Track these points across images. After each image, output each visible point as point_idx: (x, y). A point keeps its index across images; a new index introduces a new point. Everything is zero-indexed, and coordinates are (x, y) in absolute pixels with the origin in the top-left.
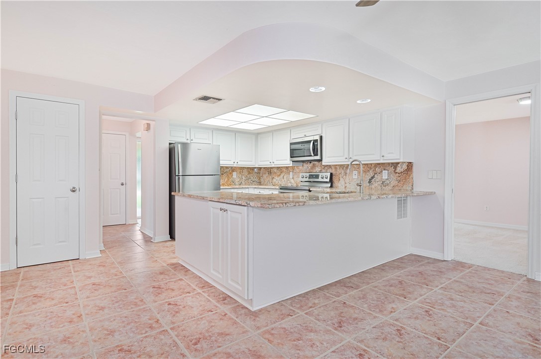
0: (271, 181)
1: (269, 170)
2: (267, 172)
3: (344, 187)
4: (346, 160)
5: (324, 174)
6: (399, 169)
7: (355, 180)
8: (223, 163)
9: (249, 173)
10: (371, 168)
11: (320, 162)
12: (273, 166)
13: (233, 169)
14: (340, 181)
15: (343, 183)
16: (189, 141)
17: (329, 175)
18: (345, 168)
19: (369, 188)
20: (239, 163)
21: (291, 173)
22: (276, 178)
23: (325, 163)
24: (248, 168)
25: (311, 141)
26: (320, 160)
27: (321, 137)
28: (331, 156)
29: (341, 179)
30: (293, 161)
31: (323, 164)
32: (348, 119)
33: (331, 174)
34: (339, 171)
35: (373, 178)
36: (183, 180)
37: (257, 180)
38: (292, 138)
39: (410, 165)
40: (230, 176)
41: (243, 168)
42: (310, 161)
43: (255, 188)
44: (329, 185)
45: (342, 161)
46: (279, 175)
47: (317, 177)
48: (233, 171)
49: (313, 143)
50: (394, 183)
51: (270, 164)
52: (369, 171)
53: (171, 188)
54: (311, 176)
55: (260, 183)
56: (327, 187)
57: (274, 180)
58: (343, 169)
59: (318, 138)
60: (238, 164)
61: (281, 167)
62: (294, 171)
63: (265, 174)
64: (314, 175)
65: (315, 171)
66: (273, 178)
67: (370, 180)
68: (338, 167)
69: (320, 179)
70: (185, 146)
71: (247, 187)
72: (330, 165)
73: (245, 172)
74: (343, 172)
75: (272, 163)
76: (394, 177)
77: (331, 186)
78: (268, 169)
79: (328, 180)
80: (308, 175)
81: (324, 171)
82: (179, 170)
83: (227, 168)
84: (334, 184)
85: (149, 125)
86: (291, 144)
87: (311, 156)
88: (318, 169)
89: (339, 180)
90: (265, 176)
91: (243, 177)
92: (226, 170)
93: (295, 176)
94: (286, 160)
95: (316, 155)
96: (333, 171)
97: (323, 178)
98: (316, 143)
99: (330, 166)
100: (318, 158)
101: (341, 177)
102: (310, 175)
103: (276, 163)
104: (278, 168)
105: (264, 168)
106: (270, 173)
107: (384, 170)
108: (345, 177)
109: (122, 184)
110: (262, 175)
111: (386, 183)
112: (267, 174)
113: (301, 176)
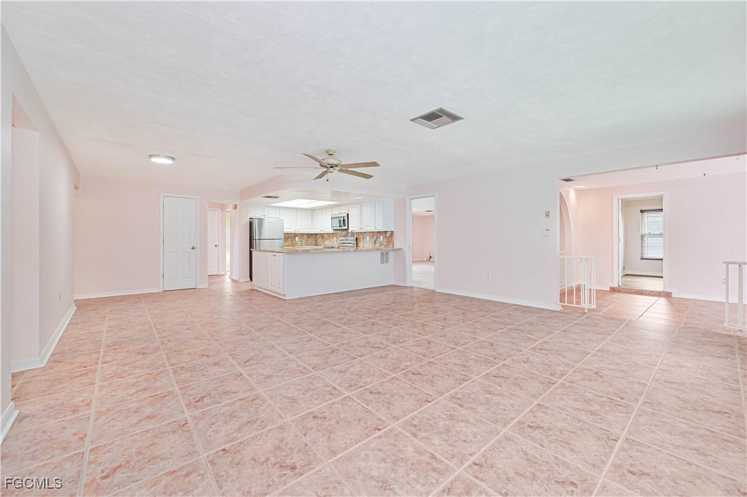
1: (322, 235)
3: (363, 246)
4: (363, 229)
5: (352, 238)
6: (388, 235)
7: (368, 242)
8: (286, 231)
9: (308, 237)
10: (375, 234)
11: (348, 231)
12: (323, 233)
13: (296, 235)
15: (363, 244)
16: (263, 217)
17: (354, 238)
19: (374, 247)
21: (333, 238)
22: (326, 241)
23: (351, 231)
24: (307, 234)
25: (342, 217)
26: (348, 229)
27: (348, 214)
28: (354, 227)
30: (333, 230)
32: (361, 204)
33: (356, 238)
34: (361, 236)
35: (376, 240)
36: (259, 243)
37: (314, 241)
38: (332, 214)
39: (392, 232)
40: (294, 239)
41: (304, 234)
46: (328, 239)
48: (296, 236)
50: (385, 243)
51: (320, 231)
52: (374, 236)
53: (251, 246)
55: (317, 245)
57: (325, 243)
59: (345, 214)
60: (299, 231)
61: (327, 233)
62: (335, 236)
67: (375, 242)
68: (359, 234)
70: (261, 220)
72: (354, 232)
73: (305, 237)
76: (385, 240)
79: (354, 242)
80: (343, 239)
81: (351, 236)
82: (256, 236)
83: (291, 234)
84: (358, 245)
85: (236, 206)
86: (331, 218)
87: (342, 226)
88: (349, 235)
89: (361, 242)
90: (320, 240)
91: (304, 240)
92: (290, 236)
93: (336, 240)
94: (330, 229)
95: (345, 226)
96: (357, 236)
98: (345, 219)
100: (346, 228)
101: (361, 240)
103: (325, 230)
105: (319, 234)
106: (323, 237)
107: (381, 235)
108: (363, 240)
109: (216, 246)
110: (318, 239)
111: (382, 243)
112: (321, 238)
113: (339, 240)
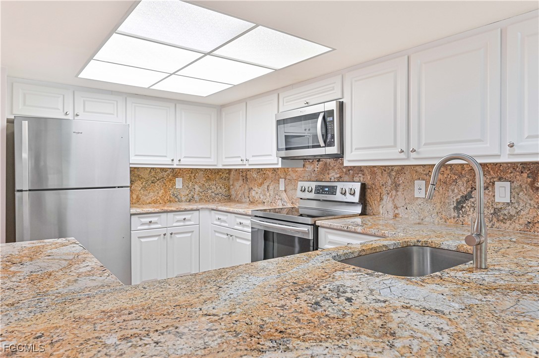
0: (247, 195)
1: (244, 175)
2: (241, 178)
3: (391, 215)
4: (403, 156)
5: (348, 186)
7: (419, 202)
9: (209, 179)
10: (461, 176)
11: (339, 160)
12: (247, 167)
13: (176, 173)
14: (384, 202)
15: (390, 205)
16: (70, 117)
17: (357, 187)
18: (394, 174)
19: (457, 223)
20: (183, 161)
21: (282, 181)
22: (256, 189)
23: (349, 161)
24: (206, 169)
25: (319, 113)
26: (340, 156)
27: (341, 106)
29: (385, 197)
30: (283, 158)
31: (345, 165)
32: (406, 57)
33: (364, 187)
34: (380, 179)
35: (466, 198)
37: (223, 191)
38: (280, 111)
40: (169, 185)
41: (196, 171)
42: (318, 159)
43: (213, 210)
44: (358, 210)
45: (390, 156)
46: (261, 184)
47: (332, 190)
48: (174, 176)
49: (324, 118)
51: (241, 163)
52: (455, 181)
54: (320, 190)
55: (229, 199)
56: (354, 216)
57: (253, 193)
58: (389, 175)
59: (333, 106)
60: (182, 163)
61: (265, 169)
62: (288, 177)
63: (238, 180)
64: (326, 187)
65: (327, 178)
66: (250, 189)
67: (458, 203)
68: (379, 172)
69: (338, 197)
71: (195, 207)
72: (360, 167)
73: (200, 178)
74: (390, 182)
75: (245, 162)
77: (364, 213)
78: (242, 172)
79: (356, 199)
80: (313, 185)
81: (346, 178)
83: (163, 170)
84: (368, 208)
86: (279, 122)
87: (319, 146)
88: (334, 175)
89: (381, 199)
90: (238, 185)
91: (196, 187)
92: (161, 175)
93: (290, 187)
94: (271, 155)
95: (328, 143)
96: (368, 180)
97: (345, 194)
98: (329, 119)
99: (360, 169)
100: (334, 150)
101: (384, 192)
102: (317, 187)
103: (253, 160)
104: (259, 171)
105: (236, 170)
106: (246, 179)
107: (500, 179)
108: (394, 192)
110: (233, 182)
111: (506, 212)
112: (241, 182)
113: (299, 188)
